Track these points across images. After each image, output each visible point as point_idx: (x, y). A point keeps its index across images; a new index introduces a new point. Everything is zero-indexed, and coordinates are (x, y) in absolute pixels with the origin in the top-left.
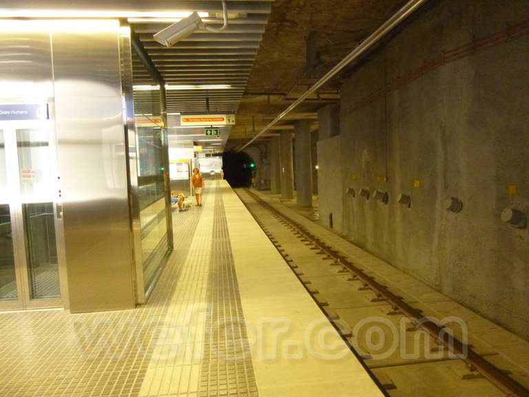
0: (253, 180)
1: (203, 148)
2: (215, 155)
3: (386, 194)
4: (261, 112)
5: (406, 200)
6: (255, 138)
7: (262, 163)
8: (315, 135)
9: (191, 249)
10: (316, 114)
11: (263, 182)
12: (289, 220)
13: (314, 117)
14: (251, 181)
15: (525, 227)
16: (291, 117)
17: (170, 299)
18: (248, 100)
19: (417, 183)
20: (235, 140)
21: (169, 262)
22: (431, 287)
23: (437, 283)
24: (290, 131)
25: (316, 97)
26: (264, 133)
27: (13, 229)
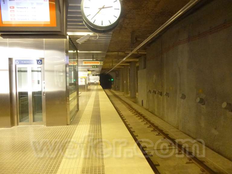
0: (112, 86)
1: (91, 72)
2: (96, 75)
3: (162, 92)
4: (115, 58)
5: (167, 94)
6: (113, 69)
7: (116, 79)
8: (138, 67)
9: (85, 110)
10: (138, 59)
11: (116, 87)
12: (125, 102)
13: (137, 61)
14: (111, 86)
15: (204, 104)
16: (128, 60)
17: (78, 123)
18: (110, 53)
19: (171, 88)
20: (105, 69)
21: (77, 114)
22: (174, 127)
23: (177, 126)
24: (128, 66)
25: (137, 53)
26: (117, 66)
27: (29, 99)
